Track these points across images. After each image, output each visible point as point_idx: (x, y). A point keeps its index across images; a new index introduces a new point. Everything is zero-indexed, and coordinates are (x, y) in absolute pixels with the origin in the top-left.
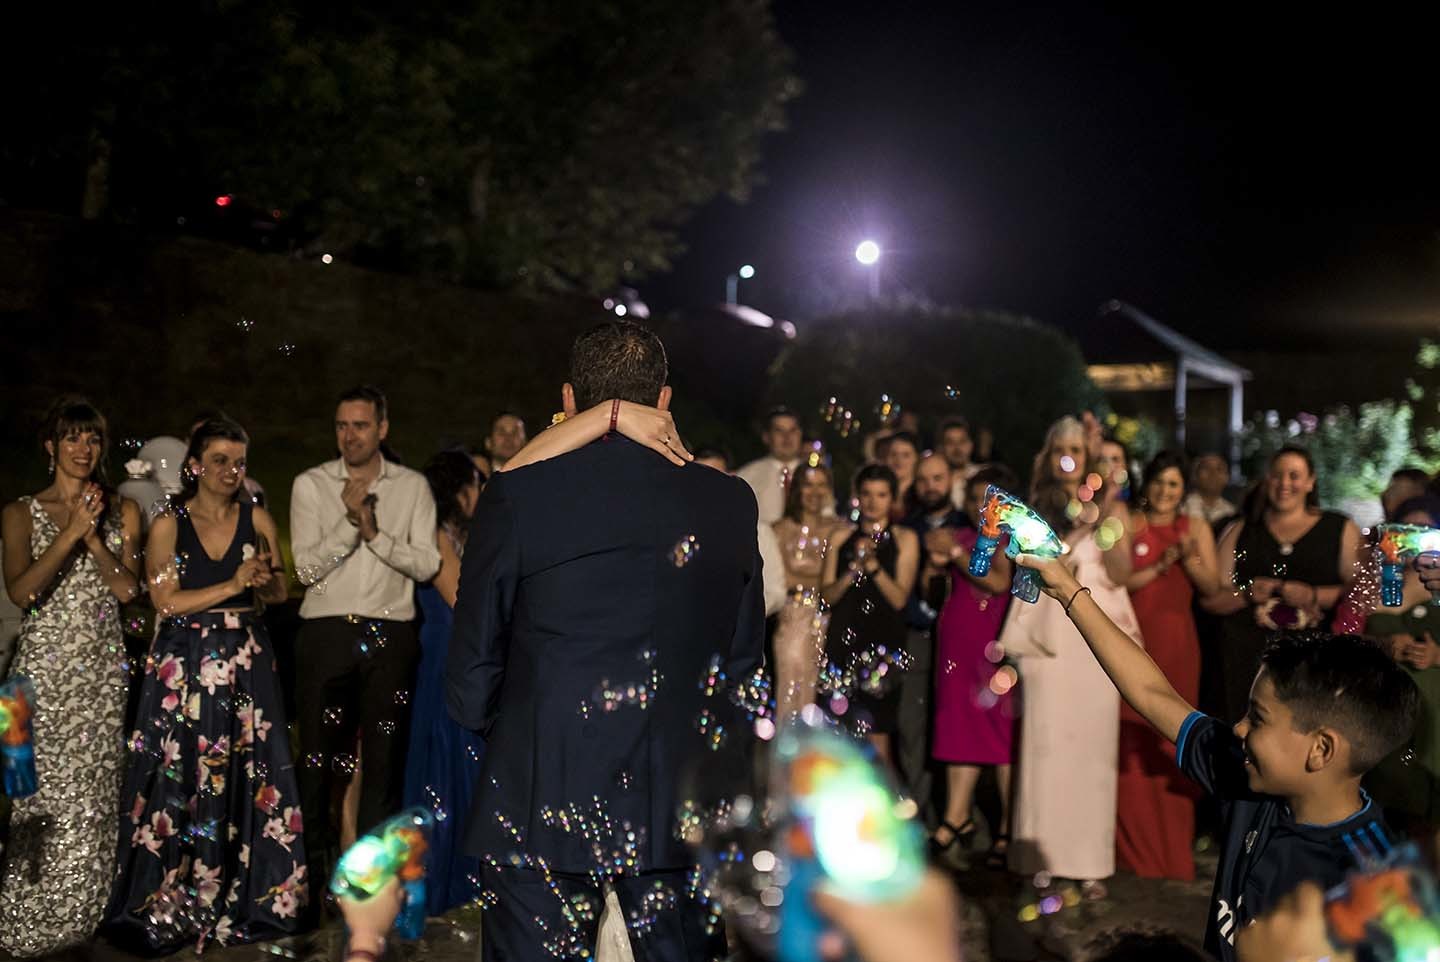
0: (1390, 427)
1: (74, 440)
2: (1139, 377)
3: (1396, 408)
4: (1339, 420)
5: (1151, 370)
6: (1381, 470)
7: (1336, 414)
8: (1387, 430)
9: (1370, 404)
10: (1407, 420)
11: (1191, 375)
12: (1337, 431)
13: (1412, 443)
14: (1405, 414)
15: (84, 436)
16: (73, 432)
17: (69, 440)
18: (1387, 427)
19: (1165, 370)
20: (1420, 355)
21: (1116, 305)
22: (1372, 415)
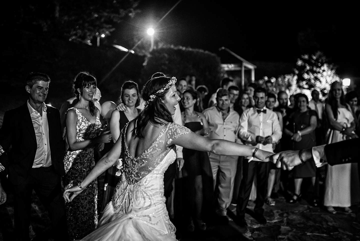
0: (292, 80)
1: (88, 88)
2: (228, 67)
3: (294, 76)
4: (282, 79)
5: (231, 65)
6: (290, 91)
7: (281, 77)
8: (291, 81)
9: (287, 75)
10: (296, 79)
11: (245, 67)
12: (281, 82)
13: (297, 85)
14: (296, 77)
15: (92, 86)
16: (88, 85)
17: (87, 88)
18: (291, 80)
19: (235, 65)
20: (297, 62)
21: (223, 48)
22: (288, 77)
